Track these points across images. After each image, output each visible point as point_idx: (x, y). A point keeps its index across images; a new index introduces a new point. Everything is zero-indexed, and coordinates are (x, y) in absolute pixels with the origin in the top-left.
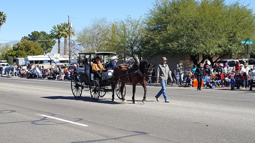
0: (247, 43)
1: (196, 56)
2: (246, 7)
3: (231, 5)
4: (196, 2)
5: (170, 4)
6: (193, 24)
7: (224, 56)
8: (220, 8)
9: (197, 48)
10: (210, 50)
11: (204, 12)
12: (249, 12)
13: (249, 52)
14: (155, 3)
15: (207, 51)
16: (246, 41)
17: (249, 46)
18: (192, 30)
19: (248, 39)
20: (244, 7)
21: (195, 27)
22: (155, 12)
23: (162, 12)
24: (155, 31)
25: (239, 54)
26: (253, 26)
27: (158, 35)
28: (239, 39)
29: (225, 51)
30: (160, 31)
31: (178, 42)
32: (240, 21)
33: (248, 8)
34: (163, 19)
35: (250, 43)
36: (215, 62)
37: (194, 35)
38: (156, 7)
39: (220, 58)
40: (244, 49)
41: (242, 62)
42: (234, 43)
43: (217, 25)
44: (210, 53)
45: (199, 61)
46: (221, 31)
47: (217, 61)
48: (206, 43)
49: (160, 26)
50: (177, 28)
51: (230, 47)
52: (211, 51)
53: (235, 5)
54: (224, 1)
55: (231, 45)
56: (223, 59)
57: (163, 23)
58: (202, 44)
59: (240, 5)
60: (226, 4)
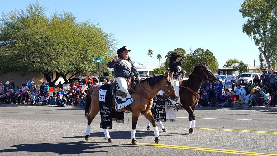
0: (98, 61)
1: (49, 74)
2: (96, 26)
3: (82, 24)
4: (47, 19)
5: (18, 19)
6: (44, 41)
7: (77, 73)
8: (71, 27)
9: (49, 65)
10: (62, 67)
11: (55, 29)
12: (100, 31)
13: (101, 70)
14: (2, 18)
15: (60, 69)
16: (97, 59)
17: (100, 64)
18: (43, 47)
19: (98, 57)
20: (94, 26)
21: (47, 45)
22: (2, 28)
23: (11, 27)
24: (3, 47)
25: (91, 71)
26: (103, 45)
27: (7, 51)
28: (90, 57)
29: (77, 69)
30: (8, 47)
31: (29, 60)
32: (91, 39)
33: (99, 27)
34: (11, 35)
35: (101, 61)
36: (69, 79)
37: (46, 52)
38: (3, 22)
39: (74, 75)
40: (96, 67)
41: (95, 79)
42: (86, 61)
43: (68, 43)
44: (63, 71)
45: (53, 79)
46: (73, 49)
47: (71, 79)
48: (58, 60)
49: (8, 42)
50: (26, 45)
51: (82, 65)
52: (63, 69)
53: (85, 24)
54: (75, 19)
55: (83, 63)
56: (77, 76)
57: (12, 39)
58: (54, 61)
59: (90, 24)
60: (78, 22)
